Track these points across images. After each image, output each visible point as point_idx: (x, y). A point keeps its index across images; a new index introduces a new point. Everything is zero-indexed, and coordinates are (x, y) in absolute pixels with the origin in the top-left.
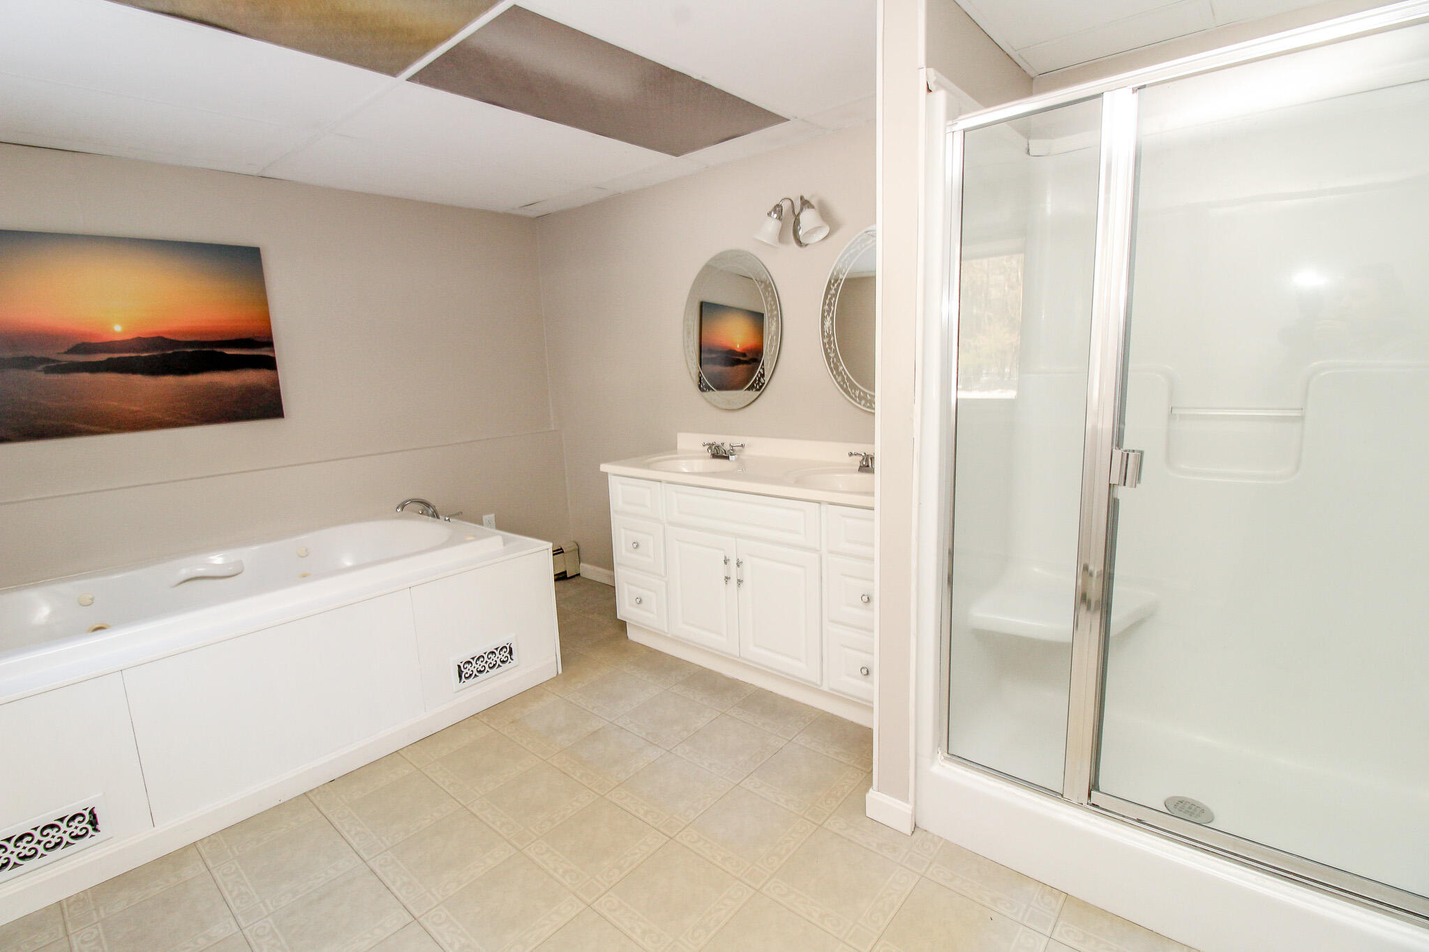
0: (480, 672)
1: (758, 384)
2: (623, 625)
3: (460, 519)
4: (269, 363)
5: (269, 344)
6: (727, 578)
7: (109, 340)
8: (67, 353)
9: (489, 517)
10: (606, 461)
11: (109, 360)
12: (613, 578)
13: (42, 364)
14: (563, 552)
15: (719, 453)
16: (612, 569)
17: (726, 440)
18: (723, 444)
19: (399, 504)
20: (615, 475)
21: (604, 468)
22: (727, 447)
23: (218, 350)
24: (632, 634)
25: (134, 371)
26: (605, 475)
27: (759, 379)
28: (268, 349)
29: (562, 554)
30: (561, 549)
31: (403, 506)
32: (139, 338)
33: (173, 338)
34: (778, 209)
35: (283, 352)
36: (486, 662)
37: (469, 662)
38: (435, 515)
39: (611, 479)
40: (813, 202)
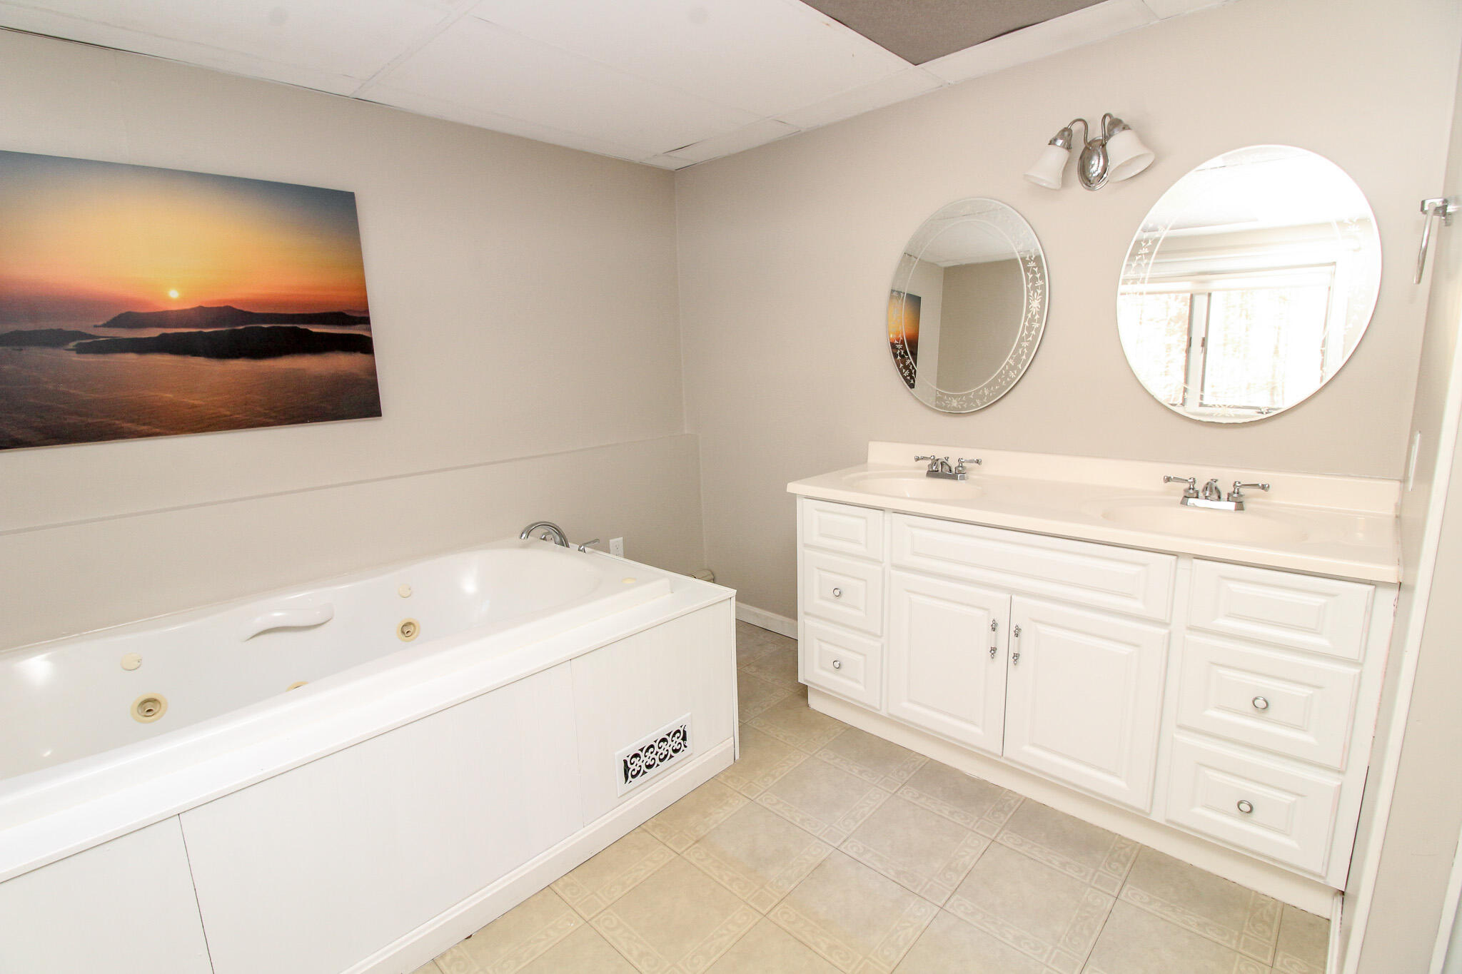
0: (649, 767)
1: (1005, 379)
2: (803, 691)
3: (595, 548)
4: (364, 345)
5: (366, 320)
6: (993, 650)
7: (161, 310)
8: (108, 325)
9: (616, 542)
10: (796, 478)
11: (164, 336)
13: (74, 340)
15: (939, 470)
16: (794, 616)
17: (953, 455)
18: (947, 459)
19: (523, 529)
20: (807, 497)
21: (792, 488)
22: (953, 463)
23: (302, 327)
24: (815, 702)
25: (195, 353)
26: (793, 498)
27: (1007, 372)
28: (364, 326)
31: (528, 531)
32: (201, 308)
33: (246, 309)
34: (1066, 133)
35: (380, 332)
36: (657, 753)
37: (636, 756)
38: (564, 542)
39: (800, 503)
40: (1125, 120)
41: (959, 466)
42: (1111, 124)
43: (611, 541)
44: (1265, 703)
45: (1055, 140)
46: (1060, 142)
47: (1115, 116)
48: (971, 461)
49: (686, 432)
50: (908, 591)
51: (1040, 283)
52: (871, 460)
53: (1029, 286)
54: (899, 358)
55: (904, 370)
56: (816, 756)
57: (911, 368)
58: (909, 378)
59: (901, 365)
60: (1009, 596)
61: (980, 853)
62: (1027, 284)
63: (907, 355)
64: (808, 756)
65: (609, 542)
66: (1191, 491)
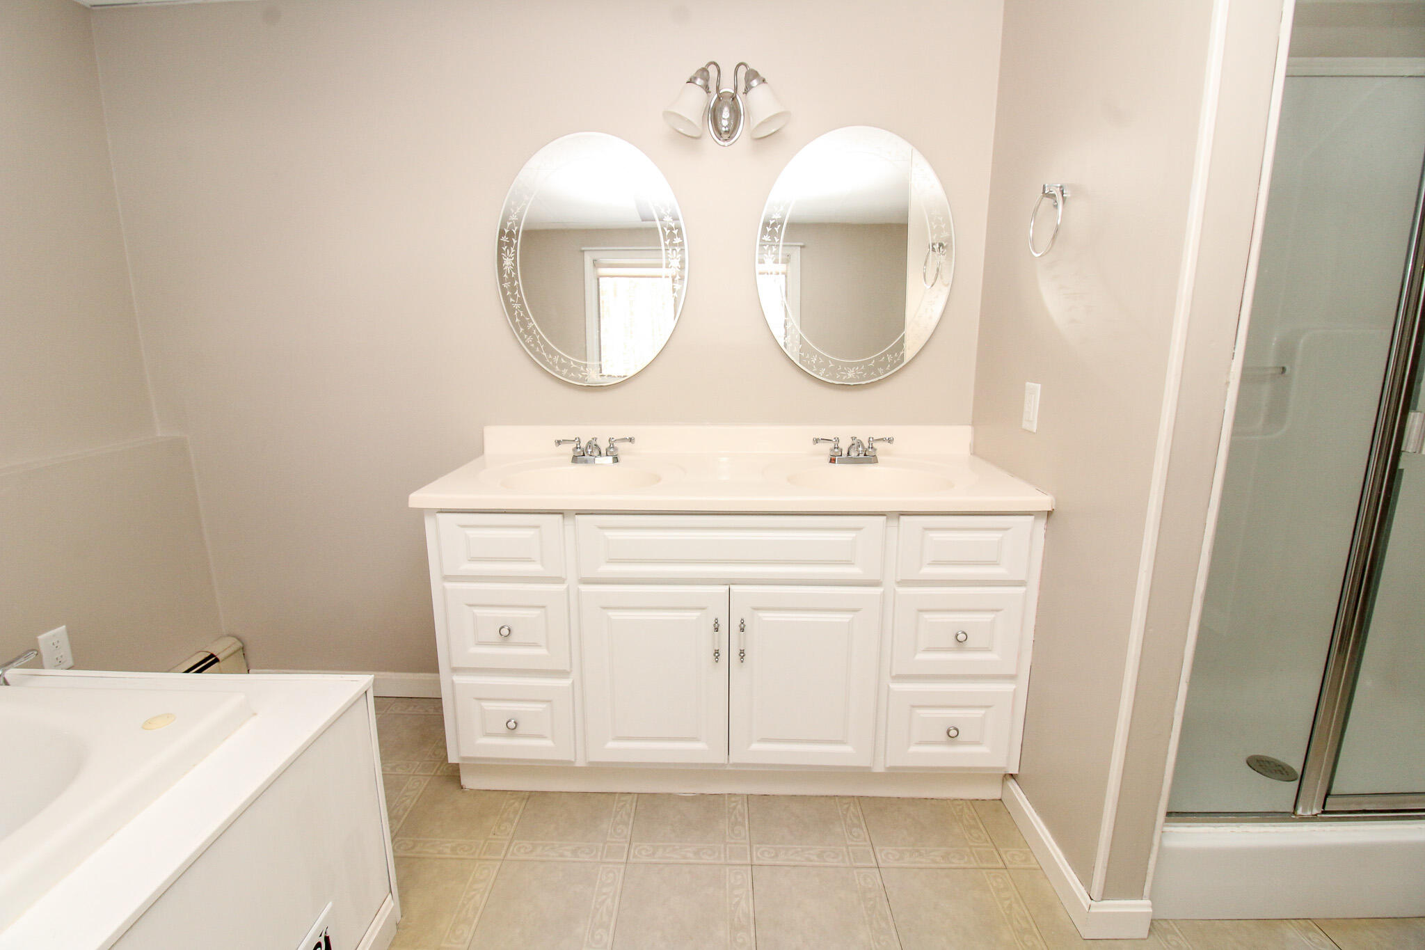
6: (717, 653)
12: (437, 683)
14: (217, 660)
17: (599, 434)
18: (595, 439)
20: (437, 512)
21: (418, 499)
29: (217, 664)
30: (212, 656)
40: (762, 74)
41: (610, 447)
42: (747, 74)
43: (41, 637)
44: (964, 635)
45: (695, 78)
46: (699, 81)
47: (751, 66)
48: (624, 440)
49: (159, 435)
50: (604, 608)
51: (677, 240)
52: (489, 449)
53: (667, 242)
54: (517, 320)
55: (526, 336)
56: (509, 856)
57: (535, 333)
58: (533, 345)
59: (522, 330)
60: (727, 587)
61: (751, 889)
62: (665, 240)
63: (528, 316)
64: (499, 863)
65: (36, 640)
66: (836, 450)
